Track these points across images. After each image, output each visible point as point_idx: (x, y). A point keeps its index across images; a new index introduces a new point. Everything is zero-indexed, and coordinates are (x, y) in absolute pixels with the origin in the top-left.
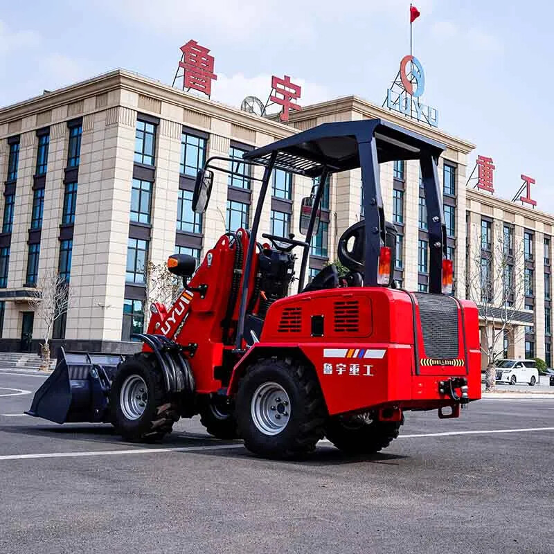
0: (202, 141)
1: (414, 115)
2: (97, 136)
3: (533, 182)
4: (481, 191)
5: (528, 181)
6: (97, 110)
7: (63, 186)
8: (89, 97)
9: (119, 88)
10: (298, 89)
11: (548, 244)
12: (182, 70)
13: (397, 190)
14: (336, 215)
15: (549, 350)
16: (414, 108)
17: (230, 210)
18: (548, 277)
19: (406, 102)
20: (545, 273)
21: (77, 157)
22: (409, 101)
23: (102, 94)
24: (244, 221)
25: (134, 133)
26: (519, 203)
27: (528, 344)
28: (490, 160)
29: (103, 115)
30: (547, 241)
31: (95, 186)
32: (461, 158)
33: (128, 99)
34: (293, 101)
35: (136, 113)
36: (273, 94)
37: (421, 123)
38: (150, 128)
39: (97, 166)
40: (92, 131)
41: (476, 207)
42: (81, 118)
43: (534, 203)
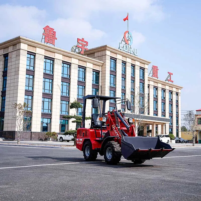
0: (52, 61)
1: (129, 51)
2: (13, 60)
3: (172, 74)
4: (154, 78)
5: (170, 74)
6: (13, 51)
7: (2, 77)
8: (10, 46)
9: (20, 42)
10: (87, 43)
11: (177, 95)
12: (44, 36)
13: (123, 78)
14: (101, 87)
15: (178, 131)
16: (129, 49)
17: (62, 85)
18: (177, 107)
19: (126, 47)
20: (176, 105)
21: (7, 67)
22: (127, 47)
23: (14, 45)
24: (68, 89)
25: (26, 59)
26: (167, 82)
27: (170, 129)
28: (157, 67)
29: (15, 52)
30: (177, 94)
31: (12, 77)
32: (146, 66)
33: (23, 46)
34: (85, 47)
35: (27, 51)
36: (78, 45)
37: (131, 54)
38: (32, 57)
39: (13, 70)
40: (12, 58)
41: (152, 83)
42: (8, 54)
43: (172, 82)
